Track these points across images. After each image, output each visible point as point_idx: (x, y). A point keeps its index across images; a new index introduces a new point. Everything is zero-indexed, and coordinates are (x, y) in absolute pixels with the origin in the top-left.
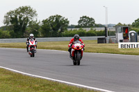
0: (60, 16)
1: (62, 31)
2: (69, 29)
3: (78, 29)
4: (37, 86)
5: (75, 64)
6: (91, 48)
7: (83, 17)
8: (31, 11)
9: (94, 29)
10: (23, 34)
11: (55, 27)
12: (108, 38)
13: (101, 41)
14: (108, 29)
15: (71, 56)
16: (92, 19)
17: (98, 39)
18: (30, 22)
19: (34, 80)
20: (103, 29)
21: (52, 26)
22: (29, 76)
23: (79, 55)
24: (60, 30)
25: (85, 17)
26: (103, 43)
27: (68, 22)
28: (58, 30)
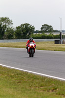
0: (28, 24)
1: (29, 35)
2: (35, 34)
3: (41, 34)
4: (12, 74)
5: (30, 56)
6: (50, 47)
7: (45, 25)
8: (9, 21)
9: (52, 33)
10: (2, 37)
11: (25, 32)
12: (62, 40)
13: (57, 42)
14: (62, 34)
15: (28, 52)
16: (50, 26)
17: (55, 41)
18: (8, 29)
19: (11, 70)
20: (58, 34)
21: (23, 31)
22: (7, 68)
23: (33, 51)
24: (28, 34)
25: (46, 25)
26: (58, 43)
27: (34, 29)
28: (27, 34)
